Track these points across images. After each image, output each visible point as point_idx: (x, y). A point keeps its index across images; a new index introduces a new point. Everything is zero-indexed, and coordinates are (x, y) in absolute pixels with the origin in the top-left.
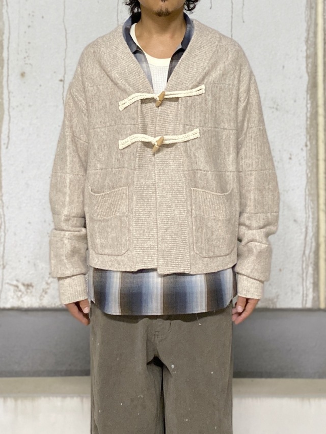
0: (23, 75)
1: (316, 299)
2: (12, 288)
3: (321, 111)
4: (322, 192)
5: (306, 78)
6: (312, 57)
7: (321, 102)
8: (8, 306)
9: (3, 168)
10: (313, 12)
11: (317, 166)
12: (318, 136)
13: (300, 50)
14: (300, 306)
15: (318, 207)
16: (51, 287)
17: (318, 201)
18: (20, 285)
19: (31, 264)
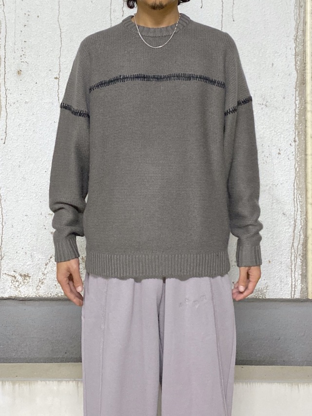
0: (19, 72)
1: (305, 290)
2: (10, 278)
4: (310, 187)
5: (294, 74)
6: (300, 55)
8: (6, 296)
10: (302, 10)
11: (306, 161)
12: (305, 132)
13: (289, 48)
14: (289, 297)
15: (306, 201)
16: (47, 278)
17: (307, 195)
18: (17, 276)
19: (28, 255)
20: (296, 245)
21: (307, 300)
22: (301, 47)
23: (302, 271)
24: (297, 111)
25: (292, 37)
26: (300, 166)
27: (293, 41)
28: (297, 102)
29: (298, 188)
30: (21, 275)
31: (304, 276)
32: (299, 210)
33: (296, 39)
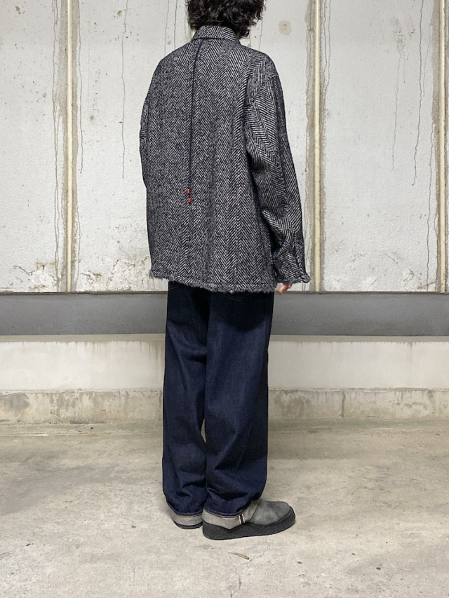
0: (92, 118)
1: (313, 284)
2: (86, 277)
3: (317, 145)
4: (317, 206)
5: (306, 120)
6: (310, 105)
7: (317, 138)
8: (83, 290)
9: (78, 188)
10: (312, 70)
11: (314, 185)
12: (314, 164)
13: (302, 99)
14: (301, 290)
15: (314, 217)
16: (115, 276)
17: (314, 212)
18: (91, 275)
19: (100, 259)
21: (315, 293)
22: (311, 98)
23: (311, 270)
24: (308, 148)
25: (304, 91)
26: (309, 190)
27: (305, 94)
28: (308, 141)
29: (308, 207)
30: (94, 274)
31: (313, 274)
32: (309, 223)
33: (307, 93)
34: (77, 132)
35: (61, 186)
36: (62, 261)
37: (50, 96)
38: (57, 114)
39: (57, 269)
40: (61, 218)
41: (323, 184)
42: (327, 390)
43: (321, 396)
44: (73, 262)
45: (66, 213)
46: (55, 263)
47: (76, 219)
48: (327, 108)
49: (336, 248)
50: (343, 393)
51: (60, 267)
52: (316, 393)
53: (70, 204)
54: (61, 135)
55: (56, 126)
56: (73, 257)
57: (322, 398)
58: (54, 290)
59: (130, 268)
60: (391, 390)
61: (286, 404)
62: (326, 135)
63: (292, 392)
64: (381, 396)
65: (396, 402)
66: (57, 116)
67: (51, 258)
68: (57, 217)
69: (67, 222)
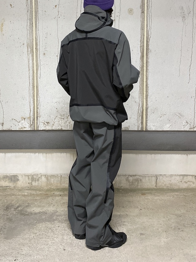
0: (44, 54)
1: (142, 127)
2: (43, 124)
3: (145, 65)
4: (145, 93)
5: (140, 54)
6: (142, 47)
7: (145, 62)
8: (42, 129)
9: (39, 85)
10: (143, 31)
11: (143, 83)
12: (143, 74)
13: (138, 44)
14: (137, 130)
16: (55, 123)
17: (143, 95)
18: (45, 122)
19: (49, 116)
20: (139, 112)
21: (143, 131)
22: (142, 44)
23: (141, 121)
24: (140, 67)
25: (139, 40)
26: (141, 85)
27: (139, 42)
28: (141, 63)
29: (141, 93)
31: (142, 123)
32: (141, 100)
33: (141, 41)
34: (38, 60)
35: (31, 84)
36: (33, 117)
37: (26, 44)
38: (29, 52)
39: (30, 120)
40: (31, 98)
41: (147, 83)
42: (150, 175)
43: (146, 177)
44: (37, 117)
45: (34, 96)
46: (30, 117)
47: (38, 99)
48: (150, 48)
49: (153, 111)
50: (156, 177)
51: (32, 119)
52: (144, 176)
53: (35, 92)
54: (31, 62)
55: (29, 58)
56: (37, 115)
57: (147, 179)
58: (29, 129)
59: (62, 120)
60: (178, 175)
61: (131, 181)
62: (149, 60)
63: (134, 176)
64: (173, 178)
65: (180, 181)
66: (29, 54)
67: (28, 116)
68: (30, 98)
69: (34, 100)
